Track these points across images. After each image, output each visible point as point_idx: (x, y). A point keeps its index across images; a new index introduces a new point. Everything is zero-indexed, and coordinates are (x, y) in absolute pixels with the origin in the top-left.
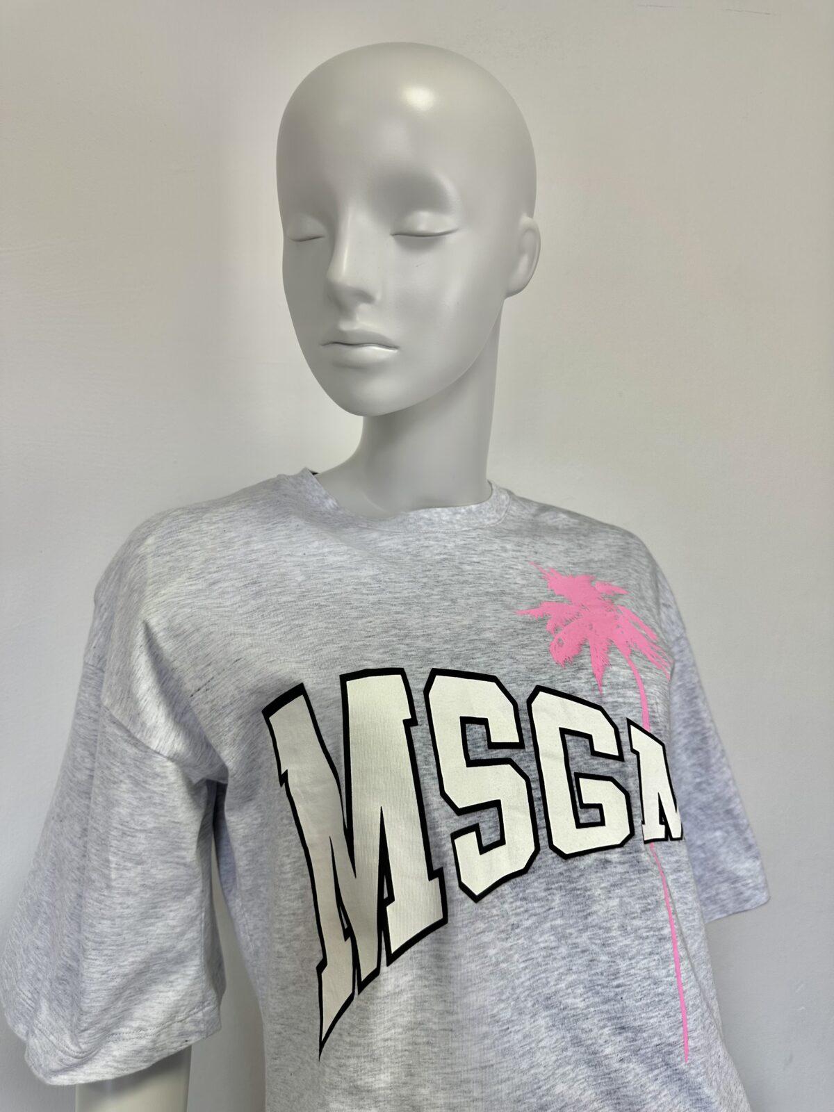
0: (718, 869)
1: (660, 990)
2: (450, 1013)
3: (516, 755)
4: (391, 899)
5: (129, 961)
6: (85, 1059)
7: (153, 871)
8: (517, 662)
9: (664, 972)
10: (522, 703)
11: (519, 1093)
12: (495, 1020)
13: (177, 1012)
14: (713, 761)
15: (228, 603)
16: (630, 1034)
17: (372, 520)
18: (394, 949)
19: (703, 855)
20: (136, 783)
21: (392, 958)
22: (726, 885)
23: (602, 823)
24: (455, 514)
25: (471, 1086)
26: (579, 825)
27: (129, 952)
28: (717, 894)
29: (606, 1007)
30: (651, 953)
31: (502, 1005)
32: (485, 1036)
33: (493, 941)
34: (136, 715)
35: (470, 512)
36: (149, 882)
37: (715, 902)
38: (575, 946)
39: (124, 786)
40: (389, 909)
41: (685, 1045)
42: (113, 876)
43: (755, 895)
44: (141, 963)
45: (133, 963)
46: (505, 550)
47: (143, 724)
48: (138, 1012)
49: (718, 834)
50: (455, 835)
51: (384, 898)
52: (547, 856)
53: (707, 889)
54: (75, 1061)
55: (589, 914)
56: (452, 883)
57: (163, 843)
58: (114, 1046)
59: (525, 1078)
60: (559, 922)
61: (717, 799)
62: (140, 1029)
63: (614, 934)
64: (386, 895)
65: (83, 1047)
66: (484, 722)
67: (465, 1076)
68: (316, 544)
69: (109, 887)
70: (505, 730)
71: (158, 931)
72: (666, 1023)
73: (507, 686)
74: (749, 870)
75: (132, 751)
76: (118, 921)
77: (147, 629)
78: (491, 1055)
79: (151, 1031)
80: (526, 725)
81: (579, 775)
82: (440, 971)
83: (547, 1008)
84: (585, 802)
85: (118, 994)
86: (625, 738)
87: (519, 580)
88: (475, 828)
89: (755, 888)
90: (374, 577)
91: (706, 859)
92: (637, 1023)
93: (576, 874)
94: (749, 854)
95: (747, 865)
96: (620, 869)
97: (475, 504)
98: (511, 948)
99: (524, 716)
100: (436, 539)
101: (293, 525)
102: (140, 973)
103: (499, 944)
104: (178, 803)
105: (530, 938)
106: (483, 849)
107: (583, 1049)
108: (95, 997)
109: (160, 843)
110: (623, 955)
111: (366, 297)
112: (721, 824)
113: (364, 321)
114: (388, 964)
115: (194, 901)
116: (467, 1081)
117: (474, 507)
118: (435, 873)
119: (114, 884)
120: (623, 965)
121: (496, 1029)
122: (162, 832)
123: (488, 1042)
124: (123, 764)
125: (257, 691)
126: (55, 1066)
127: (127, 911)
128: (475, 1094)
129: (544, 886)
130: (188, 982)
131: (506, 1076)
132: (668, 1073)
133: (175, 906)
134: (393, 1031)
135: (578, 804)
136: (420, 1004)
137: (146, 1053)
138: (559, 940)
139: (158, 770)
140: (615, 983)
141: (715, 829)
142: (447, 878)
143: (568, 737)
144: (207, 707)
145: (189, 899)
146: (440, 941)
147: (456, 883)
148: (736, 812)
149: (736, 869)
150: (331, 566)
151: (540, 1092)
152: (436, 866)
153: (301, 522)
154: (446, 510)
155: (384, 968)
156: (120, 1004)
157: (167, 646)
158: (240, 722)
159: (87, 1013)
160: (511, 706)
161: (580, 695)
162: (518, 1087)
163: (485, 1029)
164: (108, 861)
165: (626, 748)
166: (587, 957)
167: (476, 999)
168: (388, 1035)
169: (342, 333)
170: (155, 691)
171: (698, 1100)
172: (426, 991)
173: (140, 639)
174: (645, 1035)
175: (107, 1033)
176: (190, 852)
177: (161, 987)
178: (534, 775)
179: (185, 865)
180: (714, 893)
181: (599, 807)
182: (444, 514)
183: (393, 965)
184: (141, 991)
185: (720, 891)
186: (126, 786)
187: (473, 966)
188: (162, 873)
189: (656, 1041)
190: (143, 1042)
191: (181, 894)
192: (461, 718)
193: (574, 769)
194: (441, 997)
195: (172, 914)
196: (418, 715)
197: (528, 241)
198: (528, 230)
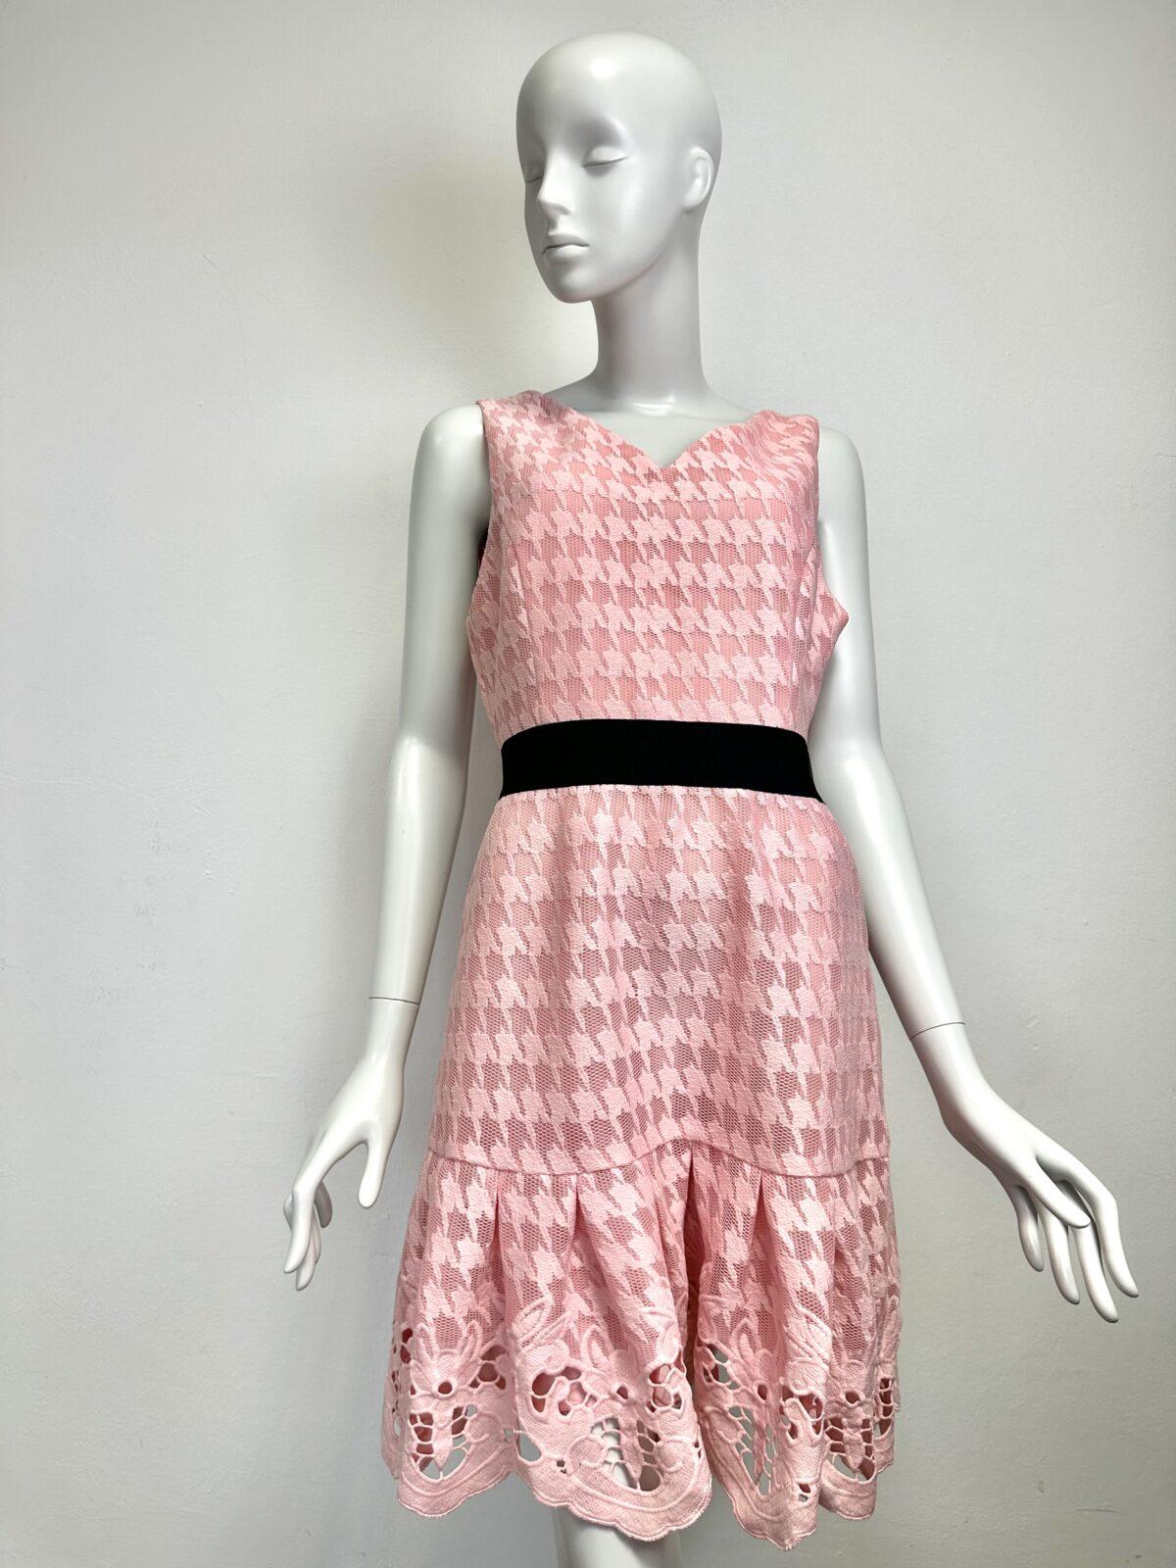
113: (563, 228)
197: (699, 168)
198: (699, 158)
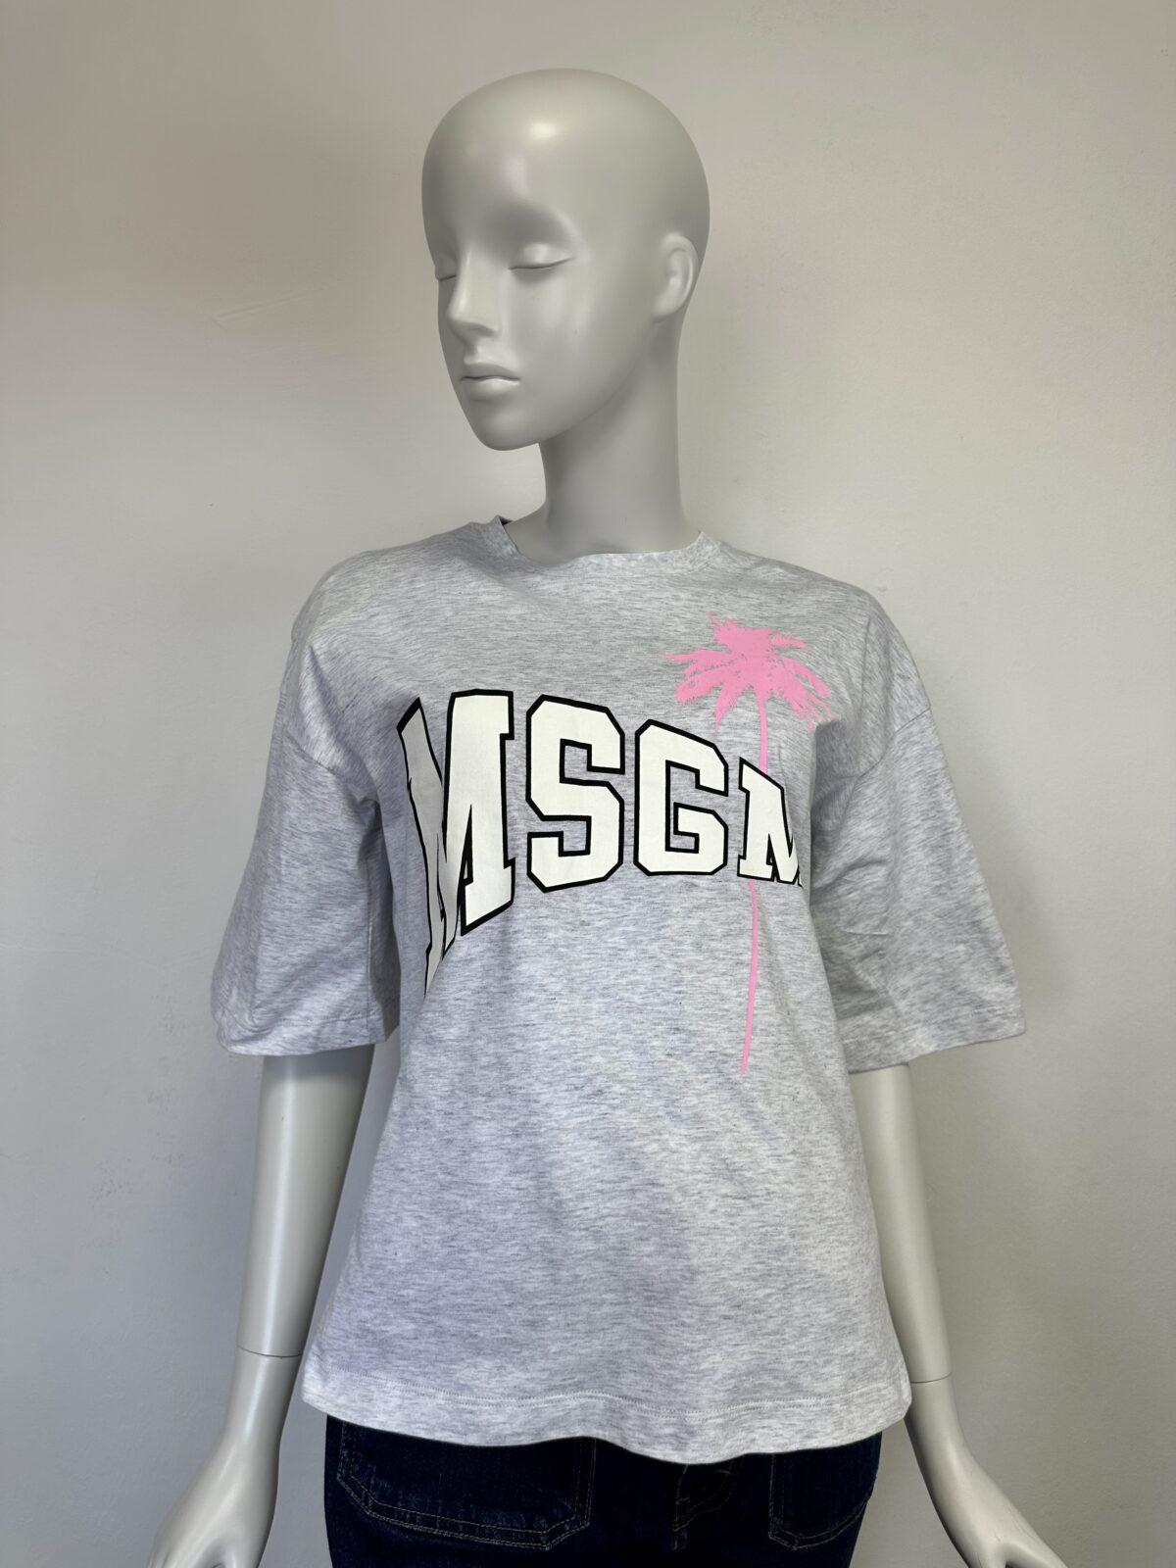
0: (959, 990)
1: (726, 1007)
2: (507, 978)
3: (614, 779)
4: (470, 880)
5: (299, 952)
6: (259, 1034)
7: (318, 873)
8: (636, 697)
9: (735, 993)
10: (630, 734)
11: (555, 1052)
12: (543, 989)
13: (341, 1011)
14: (956, 861)
15: (381, 633)
16: (683, 1036)
17: (540, 565)
18: (469, 922)
19: (940, 970)
20: (303, 790)
21: (466, 929)
22: (967, 1007)
23: (696, 850)
24: (629, 560)
25: (515, 1039)
26: (668, 848)
27: (298, 944)
28: (957, 1018)
29: (663, 1009)
30: (724, 974)
31: (553, 979)
32: (531, 1000)
33: (556, 927)
34: (302, 730)
35: (649, 559)
36: (315, 882)
37: (953, 1027)
38: (644, 951)
39: (293, 792)
40: (468, 888)
41: (743, 1060)
42: (283, 872)
43: (1004, 1024)
44: (309, 956)
45: (301, 955)
46: (677, 599)
47: (308, 737)
48: (307, 1003)
49: (961, 947)
50: (531, 835)
51: (466, 880)
52: (629, 870)
53: (943, 1010)
54: (250, 1034)
55: (663, 927)
56: (521, 869)
57: (326, 848)
58: (285, 1030)
59: (563, 1042)
60: (631, 928)
61: (960, 906)
62: (307, 1018)
63: (685, 947)
64: (466, 876)
65: (257, 1022)
66: (588, 747)
67: (511, 1031)
68: (473, 584)
69: (280, 882)
70: (607, 754)
71: (325, 931)
72: (726, 1035)
73: (617, 718)
74: (998, 995)
75: (300, 762)
76: (287, 913)
77: (313, 653)
78: (534, 1016)
79: (317, 1021)
80: (630, 755)
81: (677, 805)
82: (504, 947)
83: (603, 996)
84: (680, 829)
85: (288, 980)
86: (734, 775)
87: (682, 629)
88: (560, 835)
89: (1004, 1016)
90: (519, 616)
91: (944, 976)
92: (692, 1028)
93: (655, 890)
94: (1001, 977)
95: (996, 989)
96: (706, 894)
97: (657, 551)
98: (575, 939)
99: (630, 747)
100: (600, 585)
101: (456, 566)
102: (309, 967)
103: (562, 932)
104: (338, 812)
105: (599, 937)
106: (562, 853)
107: (631, 1037)
108: (268, 980)
109: (324, 848)
110: (691, 967)
111: (483, 331)
112: (965, 936)
113: (486, 354)
114: (463, 934)
115: (359, 912)
116: (512, 1035)
117: (655, 554)
118: (509, 863)
119: (283, 879)
120: (688, 976)
121: (543, 996)
122: (325, 838)
123: (533, 1005)
124: (294, 773)
125: (388, 706)
126: (235, 1036)
127: (295, 906)
128: (517, 1047)
129: (622, 895)
130: (353, 987)
131: (546, 1035)
132: (720, 1080)
133: (340, 911)
134: (464, 993)
135: (672, 830)
136: (487, 971)
137: (311, 1040)
138: (629, 944)
139: (320, 779)
140: (676, 989)
141: (958, 943)
142: (517, 866)
143: (673, 769)
144: (354, 721)
145: (354, 907)
146: (507, 919)
147: (525, 871)
148: (984, 925)
149: (982, 992)
150: (482, 605)
151: (576, 1057)
152: (510, 857)
153: (463, 564)
154: (620, 556)
155: (458, 937)
156: (290, 992)
157: (326, 667)
158: (380, 736)
159: (260, 991)
160: (618, 736)
161: (693, 732)
162: (555, 1047)
163: (532, 994)
164: (279, 858)
165: (733, 785)
166: (654, 962)
167: (526, 968)
168: (458, 995)
169: (466, 367)
170: (319, 710)
171: (751, 1113)
172: (492, 961)
173: (307, 661)
174: (699, 1040)
175: (278, 1017)
176: (351, 862)
177: (327, 986)
178: (629, 799)
179: (347, 872)
180: (953, 1016)
181: (696, 836)
182: (617, 560)
183: (467, 936)
184: (310, 985)
185: (959, 1015)
186: (296, 792)
187: (530, 942)
188: (326, 876)
189: (710, 1048)
190: (310, 1030)
191: (346, 901)
192: (562, 740)
193: (674, 799)
194: (501, 966)
195: (338, 918)
196: (516, 731)
197: (676, 263)
198: (676, 250)
